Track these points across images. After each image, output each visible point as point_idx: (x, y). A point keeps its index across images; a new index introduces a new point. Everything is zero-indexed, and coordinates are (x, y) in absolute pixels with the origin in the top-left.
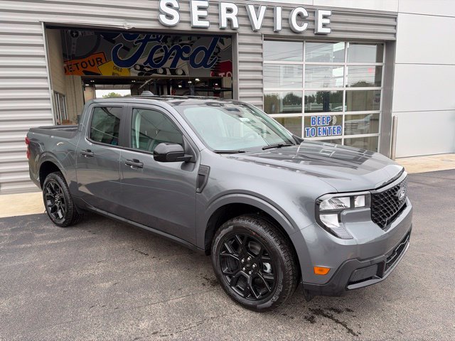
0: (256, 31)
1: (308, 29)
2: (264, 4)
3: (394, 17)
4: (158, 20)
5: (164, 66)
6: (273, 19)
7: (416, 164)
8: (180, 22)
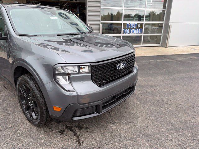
7: (178, 50)
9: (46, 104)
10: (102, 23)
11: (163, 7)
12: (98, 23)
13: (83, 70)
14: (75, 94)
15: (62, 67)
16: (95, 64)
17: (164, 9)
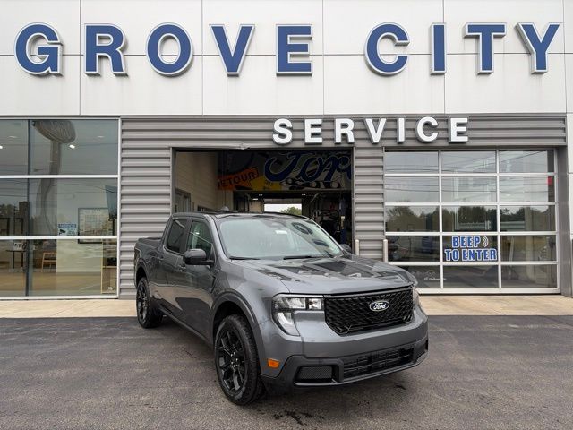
0: (376, 144)
1: (438, 138)
2: (383, 116)
3: (562, 118)
4: (272, 140)
5: (318, 179)
6: (396, 130)
8: (293, 139)
9: (257, 359)
10: (387, 238)
11: (549, 197)
12: (379, 236)
13: (314, 305)
14: (298, 339)
15: (283, 299)
16: (330, 296)
17: (551, 203)
